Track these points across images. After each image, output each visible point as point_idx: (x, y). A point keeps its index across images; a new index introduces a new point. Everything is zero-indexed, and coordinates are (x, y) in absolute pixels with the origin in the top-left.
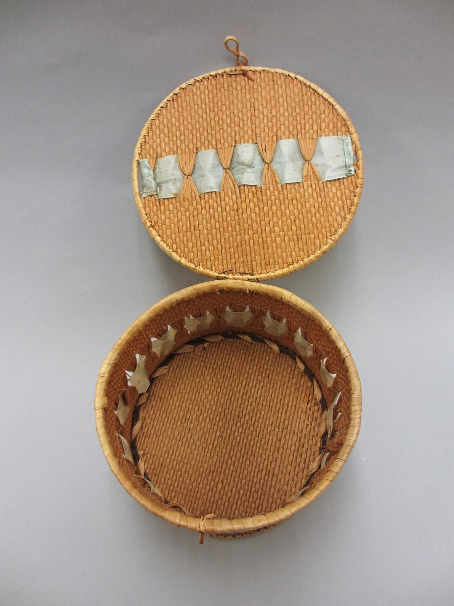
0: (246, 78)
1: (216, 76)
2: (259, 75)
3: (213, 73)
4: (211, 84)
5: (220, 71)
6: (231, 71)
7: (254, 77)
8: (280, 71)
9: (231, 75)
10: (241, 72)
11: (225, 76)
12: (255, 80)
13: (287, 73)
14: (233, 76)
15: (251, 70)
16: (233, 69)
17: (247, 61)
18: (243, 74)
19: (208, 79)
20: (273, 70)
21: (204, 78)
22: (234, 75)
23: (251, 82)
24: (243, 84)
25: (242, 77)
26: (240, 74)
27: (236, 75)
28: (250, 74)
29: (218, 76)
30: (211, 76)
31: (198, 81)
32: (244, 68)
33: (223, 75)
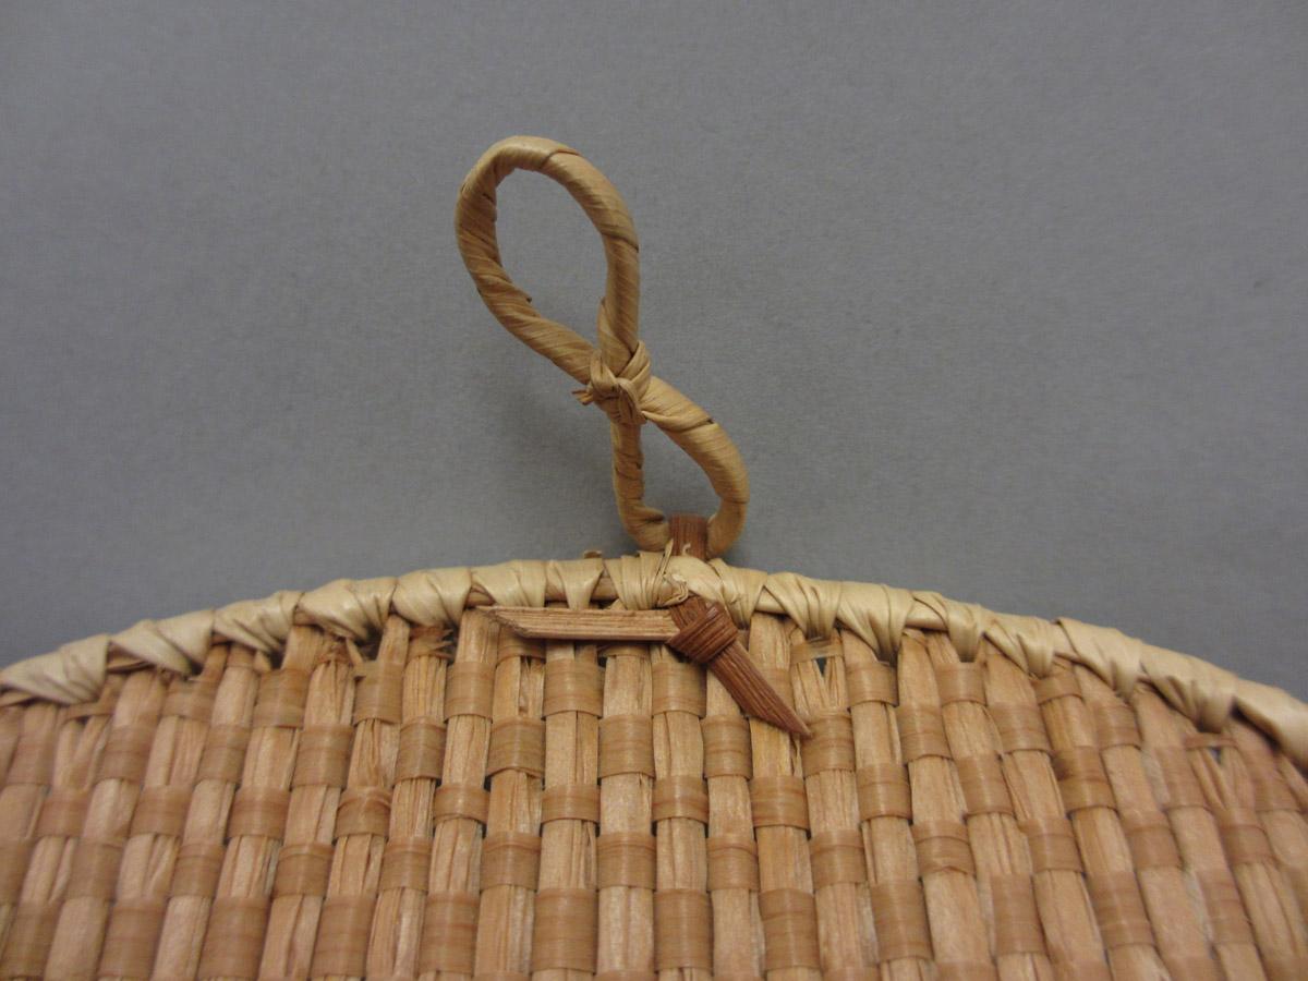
0: (719, 701)
1: (370, 639)
2: (871, 680)
3: (339, 602)
4: (292, 726)
5: (425, 592)
6: (555, 600)
7: (812, 696)
8: (1126, 654)
9: (538, 648)
10: (660, 625)
11: (471, 648)
12: (833, 731)
13: (1217, 686)
14: (561, 657)
15: (782, 617)
16: (578, 581)
17: (733, 504)
18: (680, 651)
19: (276, 658)
20: (1045, 640)
21: (220, 643)
22: (577, 643)
23: (774, 754)
24: (679, 762)
25: (674, 677)
26: (646, 645)
27: (603, 647)
28: (768, 648)
29: (395, 634)
30: (316, 626)
31: (147, 667)
32: (693, 575)
33: (449, 630)
